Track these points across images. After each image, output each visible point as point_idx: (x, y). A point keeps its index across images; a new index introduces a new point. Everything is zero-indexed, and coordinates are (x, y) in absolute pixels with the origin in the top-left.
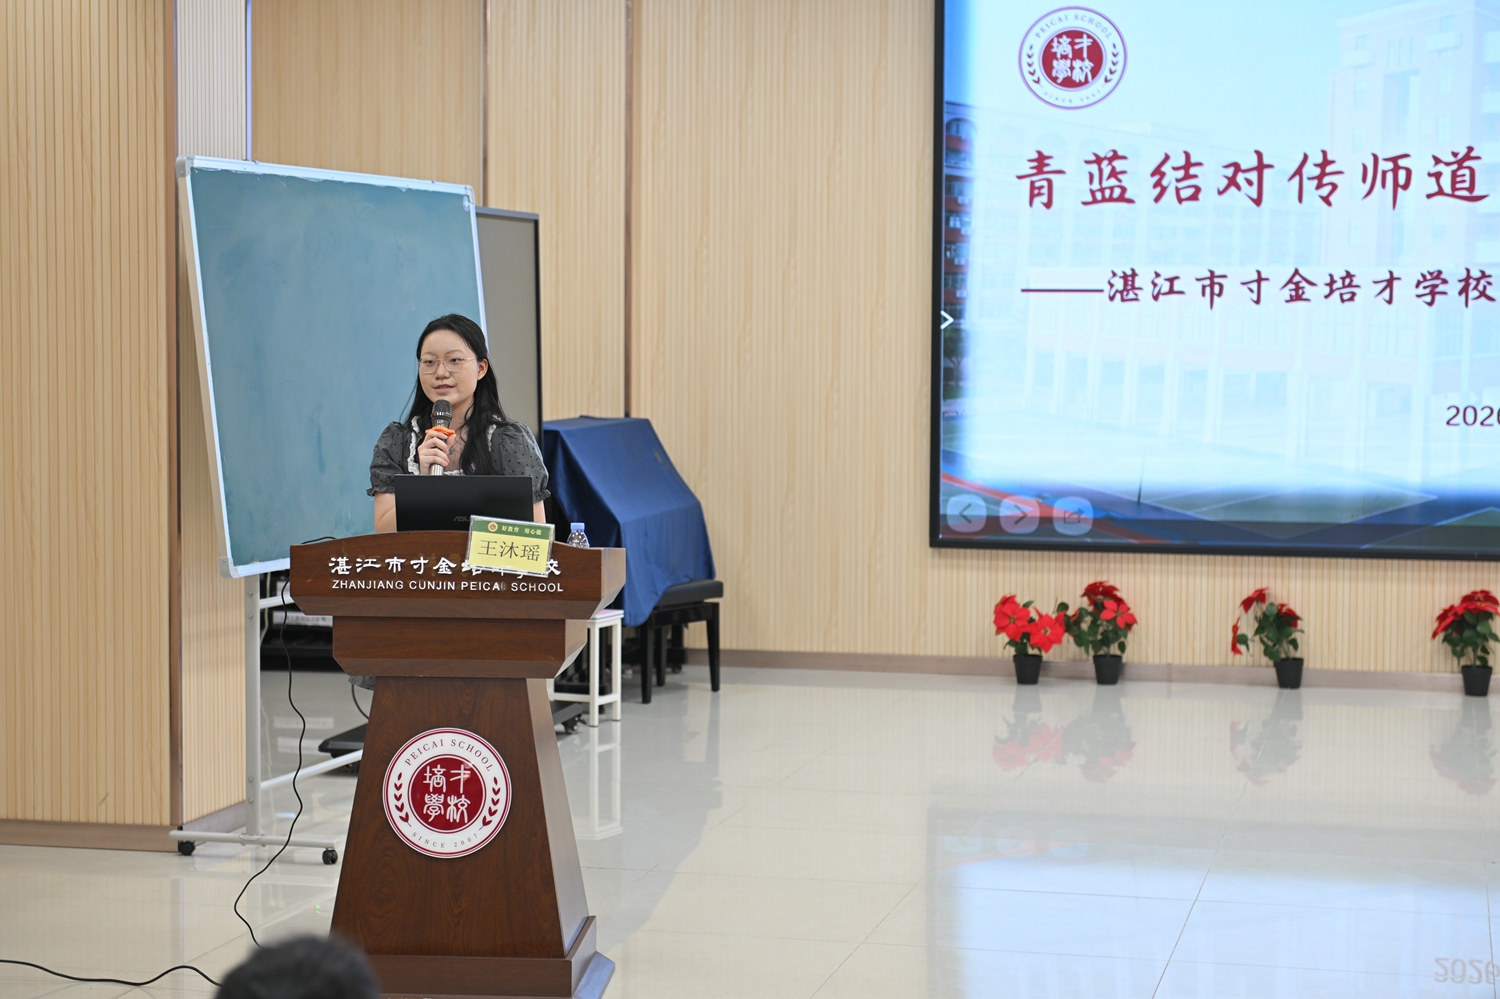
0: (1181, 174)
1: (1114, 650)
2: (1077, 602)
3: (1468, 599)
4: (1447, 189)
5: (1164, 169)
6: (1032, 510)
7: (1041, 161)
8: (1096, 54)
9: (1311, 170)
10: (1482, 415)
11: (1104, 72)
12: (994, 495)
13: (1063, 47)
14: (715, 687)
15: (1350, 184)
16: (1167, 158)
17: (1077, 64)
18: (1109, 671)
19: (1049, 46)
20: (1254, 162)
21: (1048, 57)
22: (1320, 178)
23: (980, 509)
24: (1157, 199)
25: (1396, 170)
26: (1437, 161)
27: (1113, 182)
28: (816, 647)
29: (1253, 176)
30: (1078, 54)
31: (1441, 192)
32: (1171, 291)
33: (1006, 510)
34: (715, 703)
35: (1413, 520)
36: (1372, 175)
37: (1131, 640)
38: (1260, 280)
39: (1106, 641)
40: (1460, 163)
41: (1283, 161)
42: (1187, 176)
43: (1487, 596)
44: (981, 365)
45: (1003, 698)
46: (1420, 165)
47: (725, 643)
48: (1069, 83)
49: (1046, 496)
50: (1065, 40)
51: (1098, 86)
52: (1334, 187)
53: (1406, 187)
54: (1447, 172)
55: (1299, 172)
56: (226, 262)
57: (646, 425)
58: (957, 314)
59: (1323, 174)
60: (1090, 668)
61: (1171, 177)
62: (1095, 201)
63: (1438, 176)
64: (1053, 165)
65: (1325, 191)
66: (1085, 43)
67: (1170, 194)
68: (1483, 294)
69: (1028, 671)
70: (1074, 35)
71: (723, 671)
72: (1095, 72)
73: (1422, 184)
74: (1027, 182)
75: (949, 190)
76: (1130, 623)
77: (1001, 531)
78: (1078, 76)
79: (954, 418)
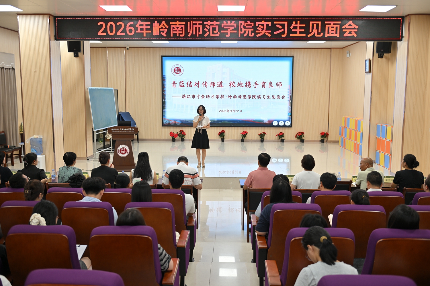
0: (190, 84)
1: (183, 138)
2: (179, 132)
3: (222, 131)
4: (219, 86)
5: (188, 83)
6: (174, 122)
7: (174, 82)
8: (180, 70)
9: (204, 84)
10: (223, 111)
11: (181, 72)
12: (169, 120)
13: (176, 69)
14: (138, 143)
15: (208, 85)
16: (188, 82)
17: (178, 71)
18: (183, 140)
19: (175, 69)
20: (198, 83)
21: (175, 70)
22: (205, 84)
23: (168, 122)
24: (187, 87)
25: (213, 84)
26: (218, 83)
27: (182, 85)
28: (149, 138)
29: (198, 84)
30: (178, 70)
31: (218, 86)
32: (189, 97)
33: (171, 122)
34: (138, 145)
35: (216, 123)
36: (211, 84)
37: (185, 136)
38: (199, 96)
39: (182, 137)
40: (220, 83)
41: (201, 83)
42: (191, 84)
43: (224, 131)
44: (168, 105)
45: (171, 143)
46: (216, 83)
47: (139, 138)
48: (177, 73)
49: (175, 120)
50: (177, 68)
51: (180, 74)
52: (207, 85)
53: (215, 86)
54: (219, 84)
55: (203, 84)
56: (92, 98)
57: (128, 113)
58: (165, 100)
59: (206, 84)
60: (181, 140)
61: (189, 84)
62: (180, 87)
63: (218, 84)
64: (175, 83)
65: (206, 86)
66: (179, 69)
67: (189, 86)
68: (223, 97)
69: (174, 140)
70: (178, 68)
71: (139, 141)
72: (180, 72)
73: (216, 85)
74: (172, 84)
75: (164, 85)
76: (185, 135)
77: (170, 124)
78: (178, 72)
79: (165, 111)
